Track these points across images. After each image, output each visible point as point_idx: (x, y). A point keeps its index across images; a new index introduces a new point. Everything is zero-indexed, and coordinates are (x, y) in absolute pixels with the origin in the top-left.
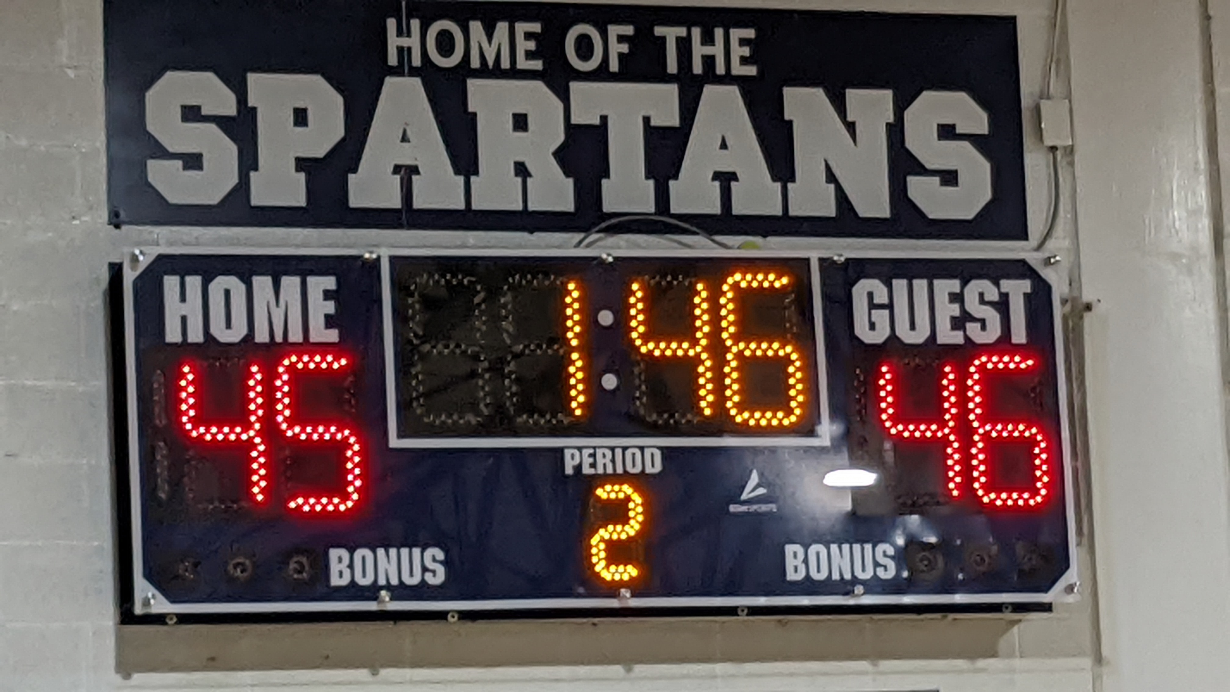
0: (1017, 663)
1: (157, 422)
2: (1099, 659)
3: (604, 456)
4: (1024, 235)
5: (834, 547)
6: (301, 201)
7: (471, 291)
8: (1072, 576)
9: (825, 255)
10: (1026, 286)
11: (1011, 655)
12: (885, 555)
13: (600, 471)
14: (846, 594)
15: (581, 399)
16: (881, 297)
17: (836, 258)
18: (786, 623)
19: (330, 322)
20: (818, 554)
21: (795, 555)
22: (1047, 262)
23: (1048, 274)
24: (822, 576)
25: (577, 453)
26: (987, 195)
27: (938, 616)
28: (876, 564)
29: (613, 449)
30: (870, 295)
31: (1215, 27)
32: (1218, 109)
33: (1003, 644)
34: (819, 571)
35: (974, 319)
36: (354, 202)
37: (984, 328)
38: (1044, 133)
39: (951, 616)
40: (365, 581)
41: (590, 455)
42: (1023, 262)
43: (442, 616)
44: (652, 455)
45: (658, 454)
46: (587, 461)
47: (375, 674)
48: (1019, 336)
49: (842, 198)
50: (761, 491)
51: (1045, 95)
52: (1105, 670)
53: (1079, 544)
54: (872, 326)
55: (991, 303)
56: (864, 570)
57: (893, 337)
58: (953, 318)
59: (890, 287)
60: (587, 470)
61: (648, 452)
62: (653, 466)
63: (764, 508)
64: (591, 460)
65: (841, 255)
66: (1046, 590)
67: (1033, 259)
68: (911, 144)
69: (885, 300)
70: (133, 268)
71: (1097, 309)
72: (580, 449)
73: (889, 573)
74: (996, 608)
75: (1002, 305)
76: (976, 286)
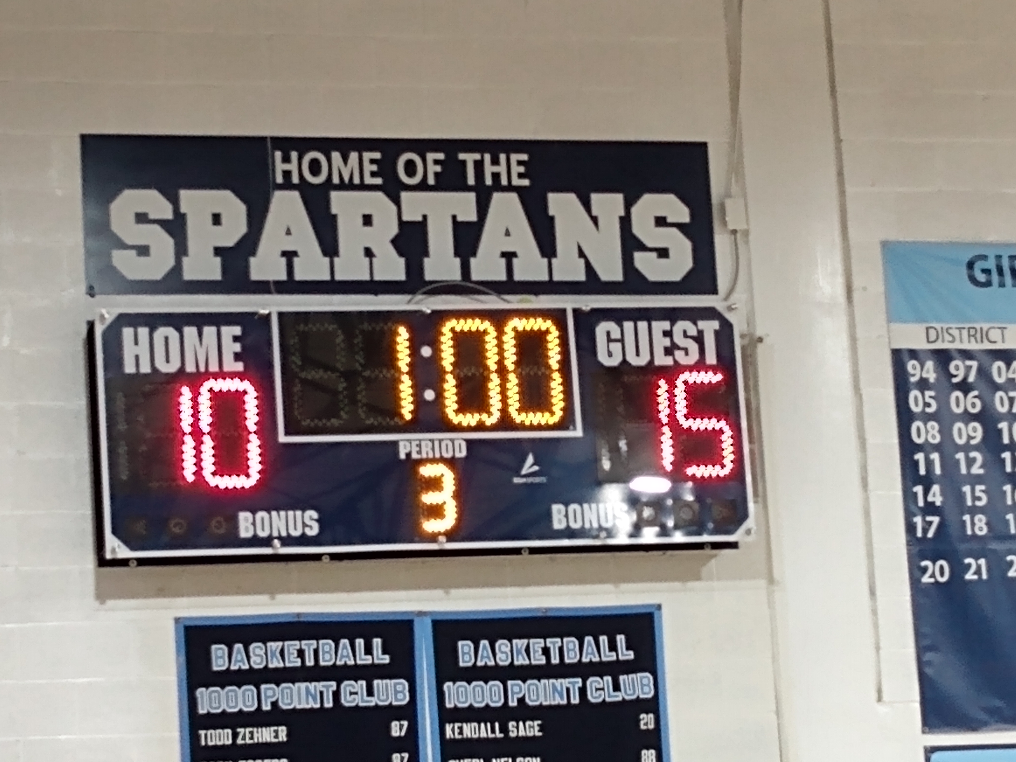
0: (715, 584)
1: (120, 427)
2: (771, 580)
3: (427, 446)
4: (714, 291)
5: (586, 506)
6: (217, 275)
7: (334, 335)
8: (750, 523)
9: (577, 306)
10: (715, 325)
11: (710, 578)
12: (621, 510)
13: (424, 456)
14: (595, 538)
15: (410, 407)
16: (616, 334)
17: (584, 308)
18: (555, 559)
19: (237, 357)
20: (575, 511)
21: (559, 512)
22: (731, 308)
23: (731, 317)
24: (578, 525)
25: (408, 444)
26: (688, 264)
27: (660, 553)
28: (614, 517)
29: (432, 441)
30: (608, 333)
31: (845, 147)
32: (848, 202)
33: (704, 571)
34: (575, 522)
35: (680, 348)
36: (255, 276)
37: (687, 354)
38: (728, 221)
39: (669, 553)
40: (263, 534)
41: (417, 445)
42: (714, 309)
43: (317, 557)
44: (460, 445)
45: (464, 444)
46: (415, 450)
47: (273, 598)
48: (711, 359)
49: (589, 268)
50: (536, 468)
51: (727, 195)
52: (775, 588)
53: (756, 502)
54: (610, 354)
55: (692, 337)
56: (606, 520)
57: (624, 361)
58: (666, 348)
59: (621, 327)
60: (415, 456)
61: (457, 443)
62: (460, 451)
63: (537, 480)
64: (418, 449)
65: (587, 306)
66: (733, 533)
67: (721, 306)
68: (637, 230)
69: (618, 336)
70: (102, 323)
71: (767, 341)
72: (410, 441)
74: (699, 546)
75: (699, 339)
76: (682, 325)
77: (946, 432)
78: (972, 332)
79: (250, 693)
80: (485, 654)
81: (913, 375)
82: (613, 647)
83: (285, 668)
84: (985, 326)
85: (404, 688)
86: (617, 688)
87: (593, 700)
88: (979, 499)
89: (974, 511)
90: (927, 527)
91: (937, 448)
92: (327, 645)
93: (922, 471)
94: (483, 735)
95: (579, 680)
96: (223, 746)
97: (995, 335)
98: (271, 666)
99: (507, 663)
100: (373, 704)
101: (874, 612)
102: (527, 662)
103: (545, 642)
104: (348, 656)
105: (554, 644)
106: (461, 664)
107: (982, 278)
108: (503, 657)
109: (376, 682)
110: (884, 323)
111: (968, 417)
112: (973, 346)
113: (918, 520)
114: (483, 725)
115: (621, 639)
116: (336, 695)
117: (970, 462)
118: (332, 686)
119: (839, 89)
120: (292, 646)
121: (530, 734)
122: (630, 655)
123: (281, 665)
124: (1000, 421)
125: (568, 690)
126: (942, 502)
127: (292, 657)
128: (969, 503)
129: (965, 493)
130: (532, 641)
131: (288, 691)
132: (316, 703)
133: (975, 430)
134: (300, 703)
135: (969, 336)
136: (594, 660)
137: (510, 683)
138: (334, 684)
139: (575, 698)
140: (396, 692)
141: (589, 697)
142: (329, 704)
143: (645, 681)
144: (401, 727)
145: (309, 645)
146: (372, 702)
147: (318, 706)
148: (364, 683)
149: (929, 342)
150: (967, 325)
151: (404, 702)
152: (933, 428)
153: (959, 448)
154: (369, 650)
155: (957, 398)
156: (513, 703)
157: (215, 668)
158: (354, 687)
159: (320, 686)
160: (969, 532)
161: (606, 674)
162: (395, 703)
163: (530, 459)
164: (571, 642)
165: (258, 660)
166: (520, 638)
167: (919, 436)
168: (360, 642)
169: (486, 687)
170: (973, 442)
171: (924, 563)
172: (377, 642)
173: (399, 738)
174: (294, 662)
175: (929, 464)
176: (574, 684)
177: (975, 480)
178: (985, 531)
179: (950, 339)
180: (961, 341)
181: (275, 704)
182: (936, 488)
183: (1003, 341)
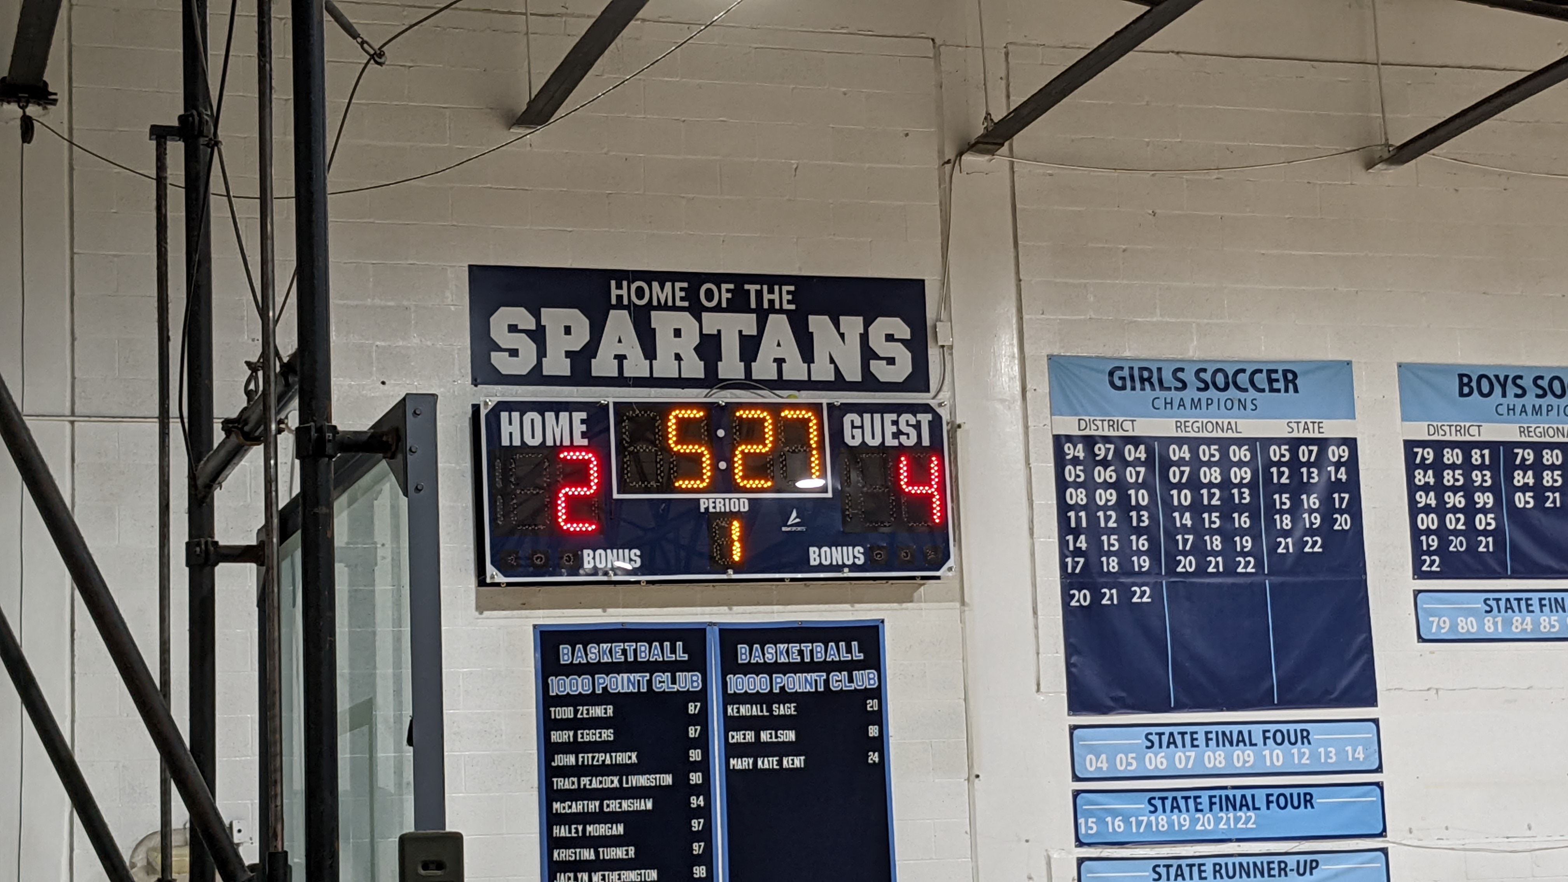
0: (923, 605)
1: (497, 485)
2: (963, 603)
3: (720, 503)
4: (928, 390)
5: (834, 548)
6: (567, 373)
7: (654, 419)
8: (951, 562)
9: (830, 401)
10: (929, 417)
11: (919, 601)
12: (859, 552)
13: (718, 510)
14: (840, 572)
15: (709, 474)
16: (858, 423)
17: (835, 402)
18: (809, 586)
19: (583, 435)
20: (825, 552)
21: (814, 552)
22: (940, 405)
23: (940, 411)
24: (828, 563)
25: (706, 502)
26: (909, 370)
27: (884, 582)
28: (855, 557)
29: (724, 499)
30: (852, 422)
31: (1023, 285)
32: (1024, 326)
33: (916, 595)
34: (826, 560)
35: (903, 434)
36: (595, 373)
37: (908, 438)
38: (939, 340)
39: (891, 582)
40: (600, 566)
41: (713, 503)
42: (928, 405)
43: (639, 583)
44: (744, 503)
45: (746, 502)
46: (711, 505)
47: (605, 611)
48: (926, 442)
49: (838, 372)
50: (798, 520)
51: (939, 319)
52: (966, 609)
53: (954, 546)
55: (912, 426)
56: (848, 560)
57: (863, 442)
58: (893, 433)
59: (862, 417)
60: (712, 510)
61: (742, 501)
62: (744, 507)
63: (799, 529)
64: (713, 505)
65: (838, 401)
66: (938, 569)
67: (933, 403)
68: (872, 344)
69: (859, 424)
70: (486, 408)
71: (964, 427)
72: (708, 499)
73: (861, 561)
74: (913, 578)
75: (918, 427)
76: (905, 417)
77: (1091, 496)
78: (1111, 423)
79: (587, 680)
80: (757, 655)
81: (1069, 454)
82: (849, 650)
83: (612, 663)
84: (1121, 419)
85: (698, 679)
86: (851, 680)
87: (834, 689)
88: (1113, 545)
89: (1109, 554)
90: (1075, 565)
91: (1084, 508)
92: (643, 646)
93: (1073, 525)
94: (754, 713)
95: (824, 674)
96: (568, 719)
97: (1127, 425)
98: (602, 661)
99: (772, 661)
100: (675, 690)
101: (1036, 627)
102: (787, 661)
103: (800, 646)
104: (658, 655)
105: (806, 647)
106: (740, 662)
107: (1119, 383)
108: (770, 656)
109: (678, 674)
110: (1049, 416)
111: (1106, 485)
112: (1112, 433)
113: (1069, 560)
114: (754, 706)
115: (855, 644)
116: (650, 682)
117: (1108, 518)
118: (646, 676)
119: (1020, 242)
120: (618, 647)
121: (789, 713)
122: (861, 656)
123: (610, 660)
124: (1129, 489)
125: (816, 681)
126: (1086, 548)
127: (618, 654)
128: (1106, 548)
129: (1103, 541)
130: (791, 645)
131: (615, 679)
132: (634, 689)
133: (1111, 495)
134: (623, 689)
135: (1109, 426)
136: (835, 659)
137: (774, 676)
138: (648, 675)
139: (820, 688)
140: (693, 681)
141: (831, 687)
142: (644, 689)
143: (871, 676)
144: (696, 706)
145: (630, 646)
146: (676, 688)
147: (636, 690)
148: (669, 674)
149: (1080, 430)
150: (1107, 418)
151: (698, 689)
152: (1081, 493)
153: (1100, 508)
154: (673, 651)
155: (1099, 472)
156: (776, 690)
157: (562, 662)
158: (662, 678)
159: (638, 676)
160: (1105, 569)
161: (844, 671)
162: (691, 689)
163: (794, 514)
164: (819, 647)
165: (593, 656)
166: (782, 643)
167: (1071, 499)
168: (667, 644)
169: (757, 679)
170: (1110, 504)
171: (1072, 592)
172: (679, 644)
173: (694, 714)
174: (619, 658)
175: (1078, 519)
176: (820, 677)
177: (1110, 532)
178: (1116, 569)
179: (1096, 428)
180: (1103, 430)
181: (605, 689)
182: (1082, 537)
183: (1133, 431)
